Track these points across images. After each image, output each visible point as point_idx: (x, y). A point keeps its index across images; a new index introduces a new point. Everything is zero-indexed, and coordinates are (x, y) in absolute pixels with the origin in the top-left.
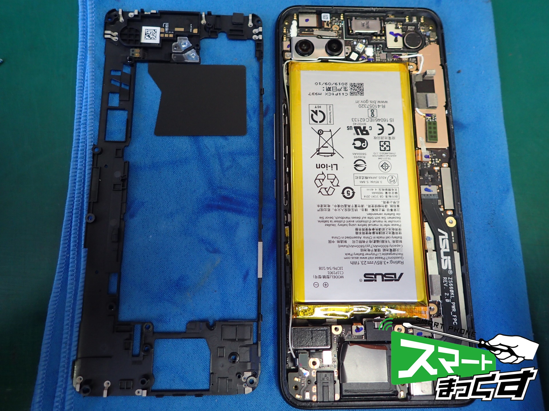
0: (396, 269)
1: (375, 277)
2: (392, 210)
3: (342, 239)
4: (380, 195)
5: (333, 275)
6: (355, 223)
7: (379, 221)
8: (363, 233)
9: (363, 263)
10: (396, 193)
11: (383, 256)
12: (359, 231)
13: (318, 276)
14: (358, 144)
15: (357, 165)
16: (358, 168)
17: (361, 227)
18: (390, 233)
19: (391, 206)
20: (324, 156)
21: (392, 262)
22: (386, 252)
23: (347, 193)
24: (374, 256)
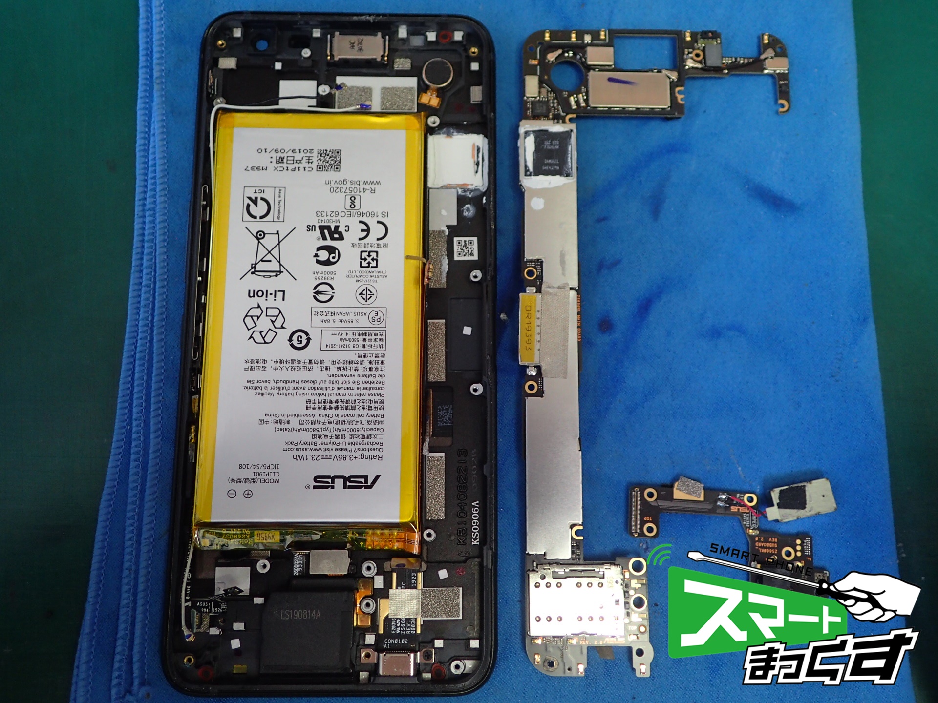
0: (369, 469)
1: (333, 482)
2: (371, 369)
3: (283, 418)
4: (354, 343)
5: (261, 478)
6: (306, 391)
7: (348, 388)
8: (319, 408)
9: (315, 458)
10: (381, 340)
11: (349, 447)
12: (312, 405)
13: (236, 480)
14: (324, 255)
15: (318, 293)
16: (320, 297)
17: (316, 398)
18: (364, 408)
19: (371, 362)
20: (264, 276)
21: (362, 457)
22: (355, 440)
23: (298, 340)
24: (334, 447)
